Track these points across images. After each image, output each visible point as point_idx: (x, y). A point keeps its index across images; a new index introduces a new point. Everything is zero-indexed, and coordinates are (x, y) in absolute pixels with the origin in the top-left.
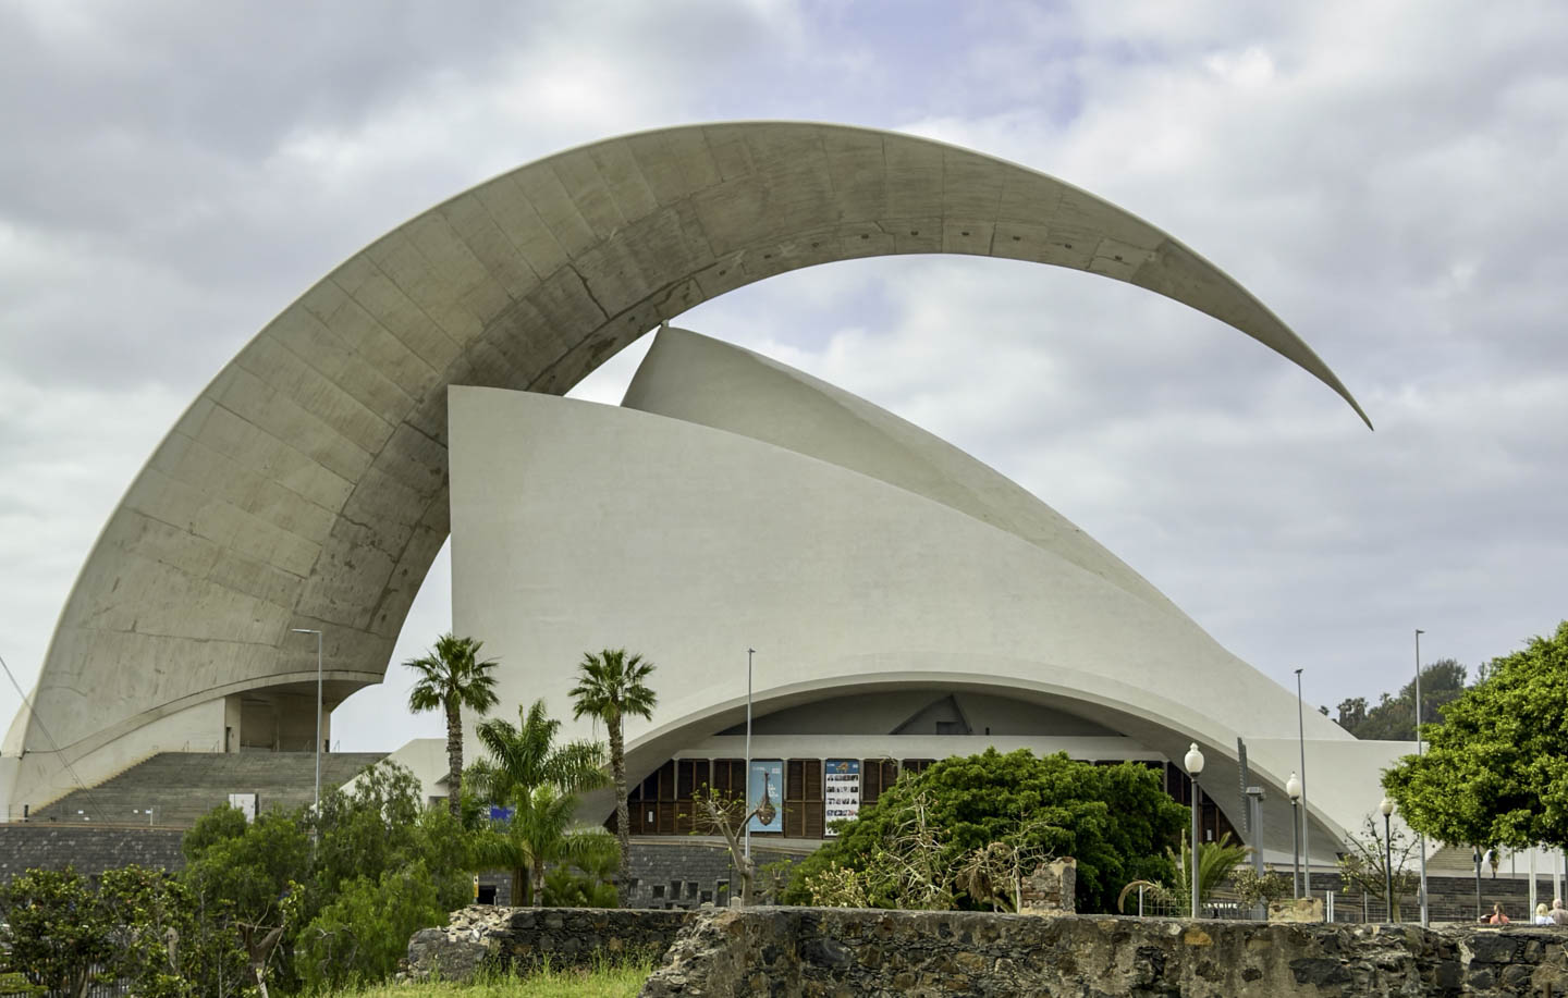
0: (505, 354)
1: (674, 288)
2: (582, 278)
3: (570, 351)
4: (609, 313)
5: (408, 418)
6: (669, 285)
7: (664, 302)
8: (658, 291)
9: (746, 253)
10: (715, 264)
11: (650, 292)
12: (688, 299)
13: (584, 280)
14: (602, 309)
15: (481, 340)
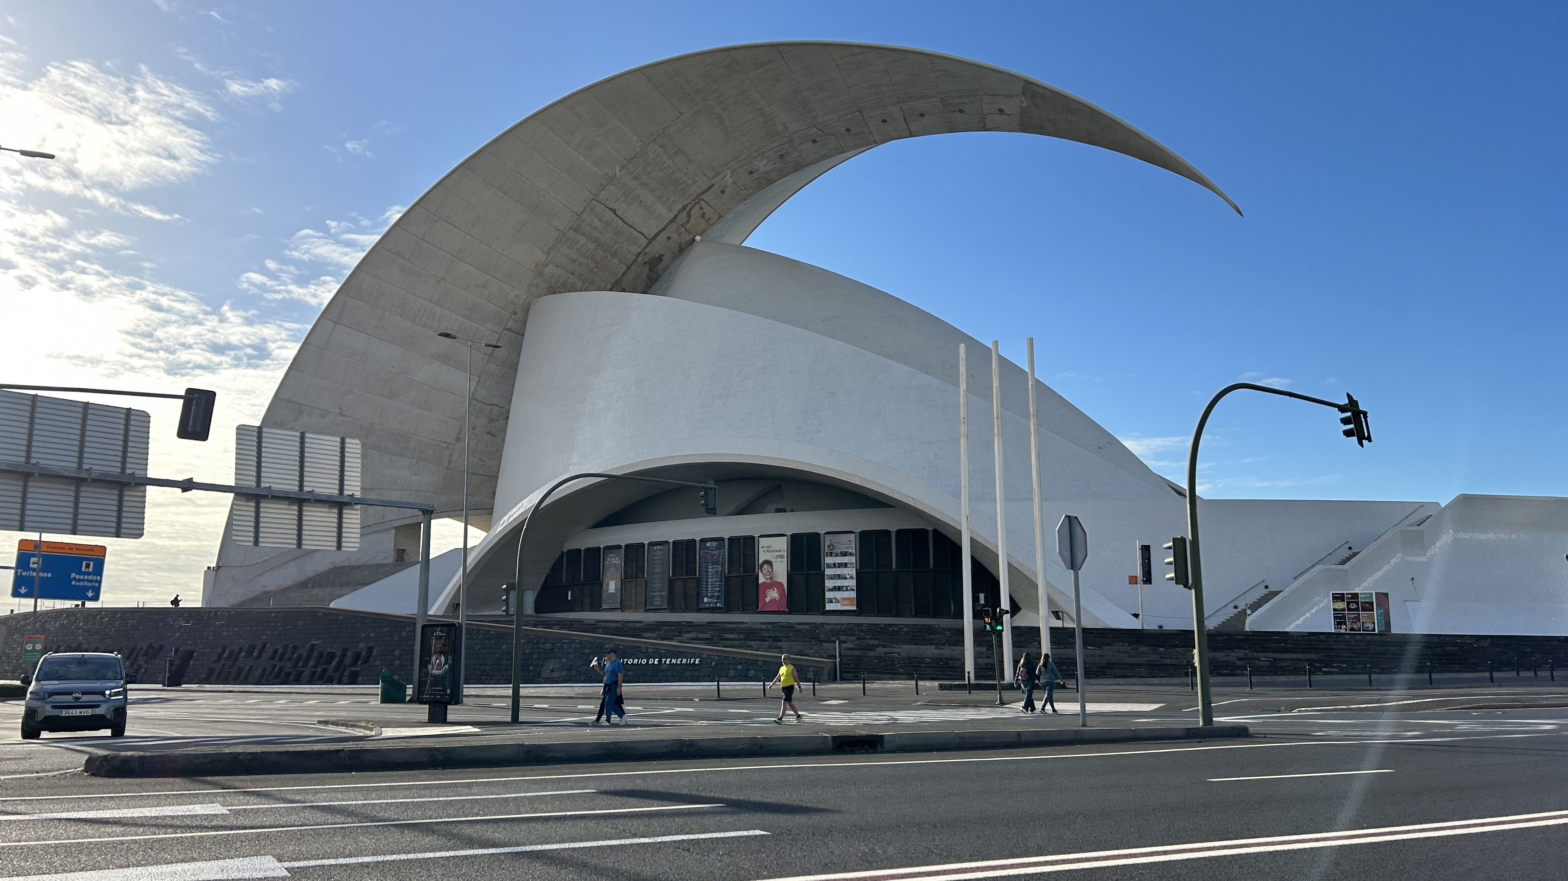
0: (573, 274)
1: (691, 209)
2: (611, 209)
3: (629, 268)
4: (647, 236)
5: (508, 327)
6: (684, 207)
7: (688, 221)
8: (679, 213)
9: (732, 173)
10: (713, 186)
11: (672, 215)
12: (707, 217)
13: (614, 211)
14: (640, 232)
15: (547, 265)
